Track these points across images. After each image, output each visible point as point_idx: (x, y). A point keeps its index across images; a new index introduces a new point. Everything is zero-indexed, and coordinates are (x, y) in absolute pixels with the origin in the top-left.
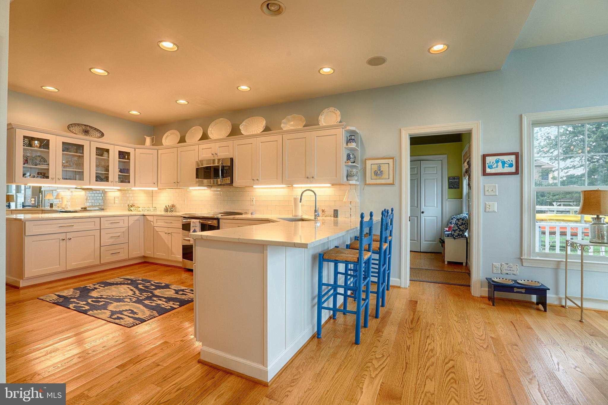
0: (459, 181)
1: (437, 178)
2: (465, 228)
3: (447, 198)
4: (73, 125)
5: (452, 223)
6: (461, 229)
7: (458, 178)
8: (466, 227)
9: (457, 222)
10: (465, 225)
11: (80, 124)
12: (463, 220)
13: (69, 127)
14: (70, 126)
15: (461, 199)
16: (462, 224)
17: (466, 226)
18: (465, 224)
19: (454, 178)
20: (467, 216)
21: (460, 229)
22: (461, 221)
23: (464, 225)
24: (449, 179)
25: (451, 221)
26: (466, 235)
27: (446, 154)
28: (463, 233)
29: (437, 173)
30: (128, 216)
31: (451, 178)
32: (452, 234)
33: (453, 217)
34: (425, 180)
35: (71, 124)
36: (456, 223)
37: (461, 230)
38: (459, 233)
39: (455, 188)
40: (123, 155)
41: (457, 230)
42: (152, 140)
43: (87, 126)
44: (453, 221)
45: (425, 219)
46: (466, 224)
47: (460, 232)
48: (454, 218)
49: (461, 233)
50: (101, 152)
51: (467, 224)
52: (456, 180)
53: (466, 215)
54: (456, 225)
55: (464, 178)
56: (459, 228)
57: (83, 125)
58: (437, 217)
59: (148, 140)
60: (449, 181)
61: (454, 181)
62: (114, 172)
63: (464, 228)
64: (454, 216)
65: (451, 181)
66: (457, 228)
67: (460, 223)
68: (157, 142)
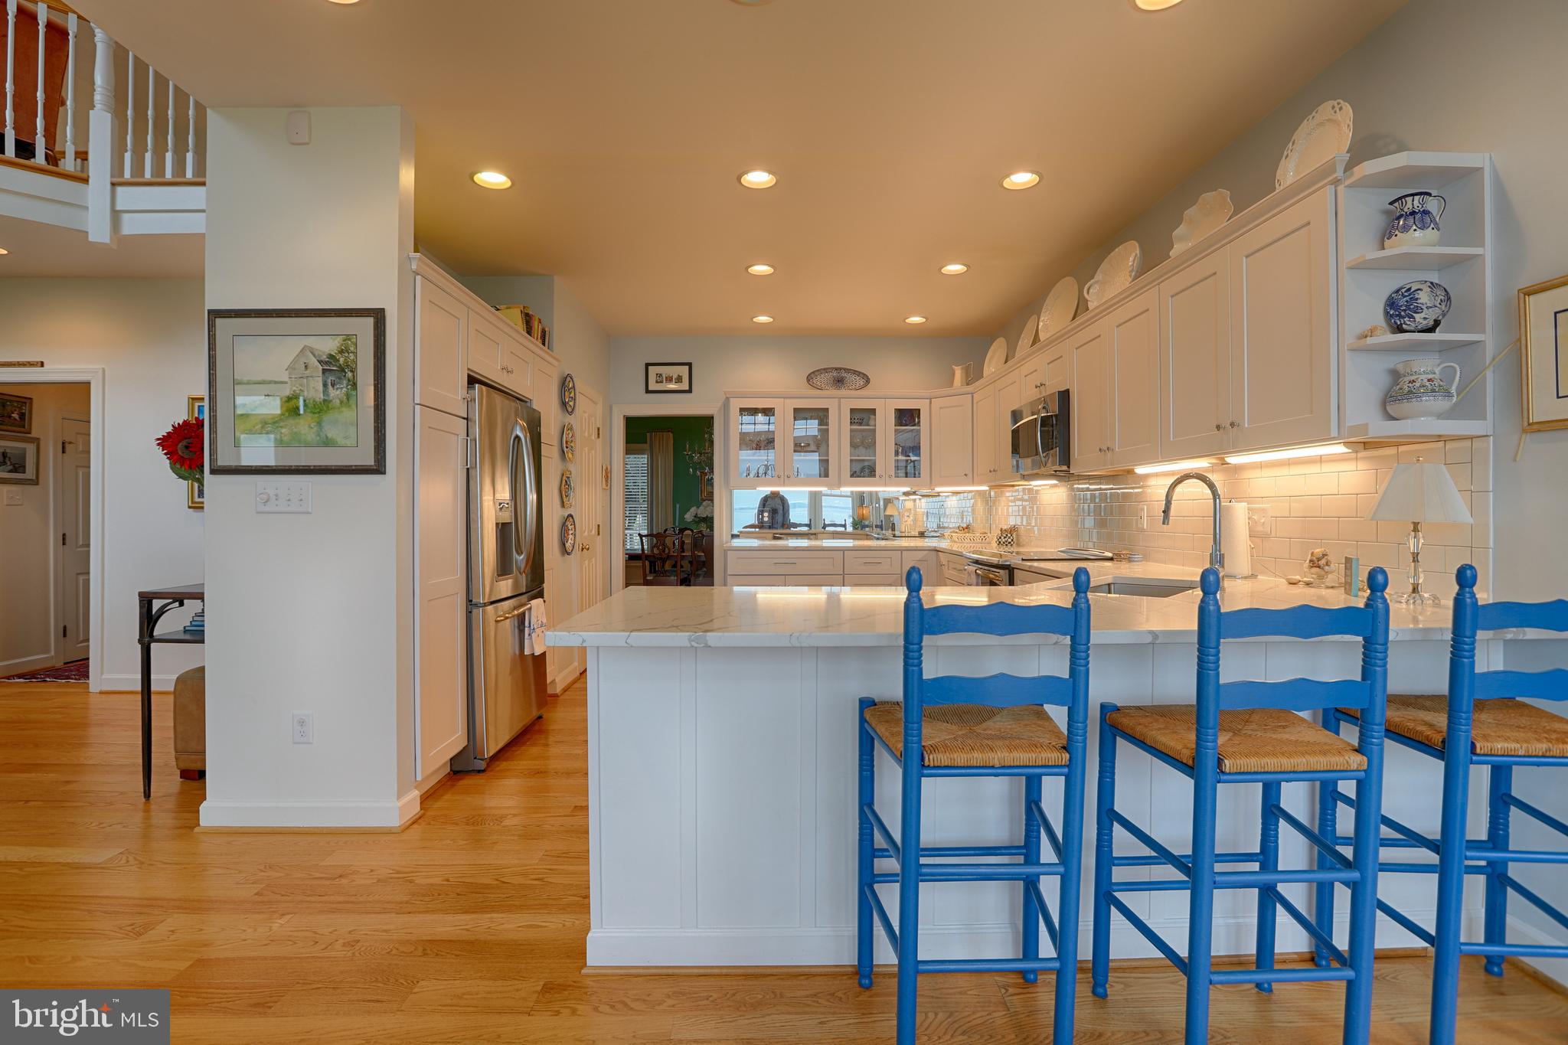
4: (817, 373)
11: (827, 368)
13: (809, 379)
14: (812, 376)
30: (902, 551)
35: (813, 372)
40: (907, 417)
42: (967, 372)
43: (841, 369)
50: (862, 417)
57: (833, 368)
59: (959, 372)
62: (885, 455)
68: (974, 374)
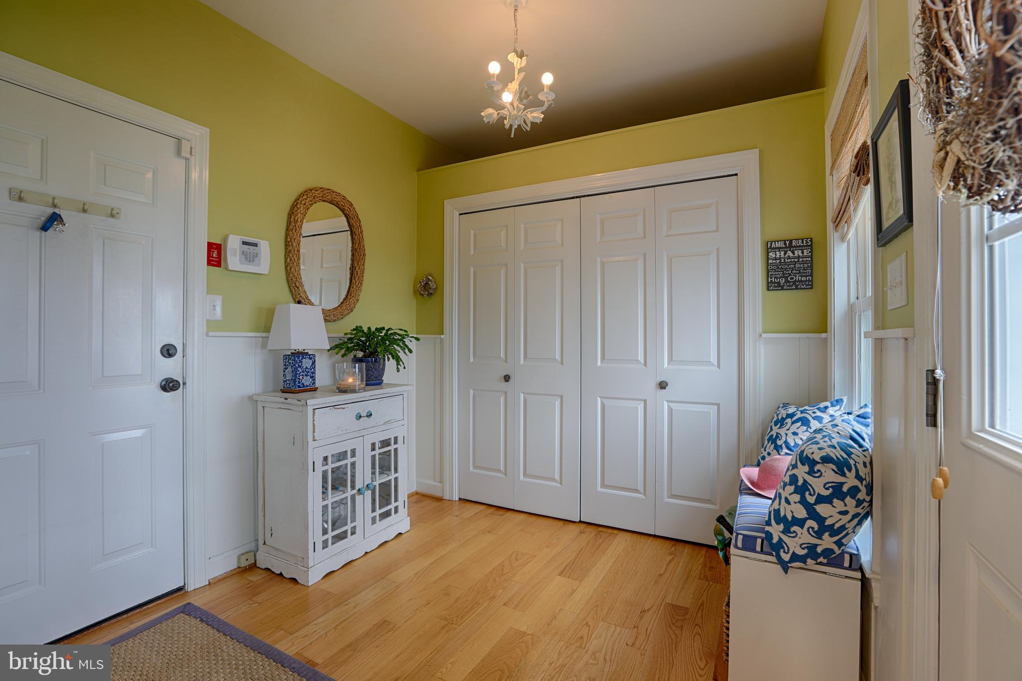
0: (811, 257)
1: (718, 250)
2: (855, 516)
3: (760, 329)
5: (779, 443)
6: (828, 522)
7: (809, 244)
8: (859, 510)
9: (802, 472)
10: (853, 497)
12: (842, 466)
15: (824, 335)
16: (837, 492)
17: (859, 503)
18: (854, 491)
19: (789, 245)
20: (867, 432)
21: (820, 520)
22: (829, 474)
23: (848, 499)
24: (769, 247)
25: (774, 433)
26: (858, 556)
27: (757, 148)
28: (839, 543)
29: (717, 230)
31: (778, 245)
32: (769, 536)
33: (783, 413)
34: (670, 260)
36: (794, 479)
37: (823, 528)
38: (815, 541)
39: (795, 286)
41: (801, 523)
44: (782, 432)
45: (671, 411)
46: (862, 495)
47: (819, 534)
48: (789, 421)
49: (827, 542)
51: (870, 489)
52: (798, 253)
53: (859, 428)
54: (795, 492)
55: (836, 235)
56: (813, 514)
58: (718, 405)
60: (768, 259)
61: (789, 257)
63: (849, 517)
64: (791, 410)
65: (776, 259)
66: (801, 513)
67: (818, 486)
